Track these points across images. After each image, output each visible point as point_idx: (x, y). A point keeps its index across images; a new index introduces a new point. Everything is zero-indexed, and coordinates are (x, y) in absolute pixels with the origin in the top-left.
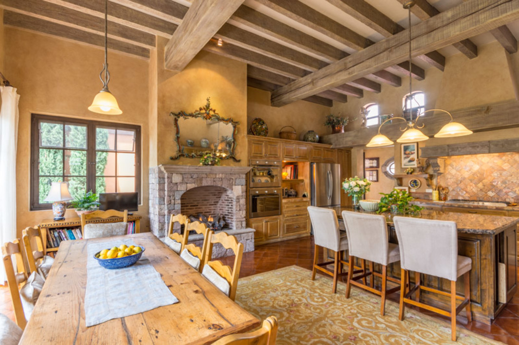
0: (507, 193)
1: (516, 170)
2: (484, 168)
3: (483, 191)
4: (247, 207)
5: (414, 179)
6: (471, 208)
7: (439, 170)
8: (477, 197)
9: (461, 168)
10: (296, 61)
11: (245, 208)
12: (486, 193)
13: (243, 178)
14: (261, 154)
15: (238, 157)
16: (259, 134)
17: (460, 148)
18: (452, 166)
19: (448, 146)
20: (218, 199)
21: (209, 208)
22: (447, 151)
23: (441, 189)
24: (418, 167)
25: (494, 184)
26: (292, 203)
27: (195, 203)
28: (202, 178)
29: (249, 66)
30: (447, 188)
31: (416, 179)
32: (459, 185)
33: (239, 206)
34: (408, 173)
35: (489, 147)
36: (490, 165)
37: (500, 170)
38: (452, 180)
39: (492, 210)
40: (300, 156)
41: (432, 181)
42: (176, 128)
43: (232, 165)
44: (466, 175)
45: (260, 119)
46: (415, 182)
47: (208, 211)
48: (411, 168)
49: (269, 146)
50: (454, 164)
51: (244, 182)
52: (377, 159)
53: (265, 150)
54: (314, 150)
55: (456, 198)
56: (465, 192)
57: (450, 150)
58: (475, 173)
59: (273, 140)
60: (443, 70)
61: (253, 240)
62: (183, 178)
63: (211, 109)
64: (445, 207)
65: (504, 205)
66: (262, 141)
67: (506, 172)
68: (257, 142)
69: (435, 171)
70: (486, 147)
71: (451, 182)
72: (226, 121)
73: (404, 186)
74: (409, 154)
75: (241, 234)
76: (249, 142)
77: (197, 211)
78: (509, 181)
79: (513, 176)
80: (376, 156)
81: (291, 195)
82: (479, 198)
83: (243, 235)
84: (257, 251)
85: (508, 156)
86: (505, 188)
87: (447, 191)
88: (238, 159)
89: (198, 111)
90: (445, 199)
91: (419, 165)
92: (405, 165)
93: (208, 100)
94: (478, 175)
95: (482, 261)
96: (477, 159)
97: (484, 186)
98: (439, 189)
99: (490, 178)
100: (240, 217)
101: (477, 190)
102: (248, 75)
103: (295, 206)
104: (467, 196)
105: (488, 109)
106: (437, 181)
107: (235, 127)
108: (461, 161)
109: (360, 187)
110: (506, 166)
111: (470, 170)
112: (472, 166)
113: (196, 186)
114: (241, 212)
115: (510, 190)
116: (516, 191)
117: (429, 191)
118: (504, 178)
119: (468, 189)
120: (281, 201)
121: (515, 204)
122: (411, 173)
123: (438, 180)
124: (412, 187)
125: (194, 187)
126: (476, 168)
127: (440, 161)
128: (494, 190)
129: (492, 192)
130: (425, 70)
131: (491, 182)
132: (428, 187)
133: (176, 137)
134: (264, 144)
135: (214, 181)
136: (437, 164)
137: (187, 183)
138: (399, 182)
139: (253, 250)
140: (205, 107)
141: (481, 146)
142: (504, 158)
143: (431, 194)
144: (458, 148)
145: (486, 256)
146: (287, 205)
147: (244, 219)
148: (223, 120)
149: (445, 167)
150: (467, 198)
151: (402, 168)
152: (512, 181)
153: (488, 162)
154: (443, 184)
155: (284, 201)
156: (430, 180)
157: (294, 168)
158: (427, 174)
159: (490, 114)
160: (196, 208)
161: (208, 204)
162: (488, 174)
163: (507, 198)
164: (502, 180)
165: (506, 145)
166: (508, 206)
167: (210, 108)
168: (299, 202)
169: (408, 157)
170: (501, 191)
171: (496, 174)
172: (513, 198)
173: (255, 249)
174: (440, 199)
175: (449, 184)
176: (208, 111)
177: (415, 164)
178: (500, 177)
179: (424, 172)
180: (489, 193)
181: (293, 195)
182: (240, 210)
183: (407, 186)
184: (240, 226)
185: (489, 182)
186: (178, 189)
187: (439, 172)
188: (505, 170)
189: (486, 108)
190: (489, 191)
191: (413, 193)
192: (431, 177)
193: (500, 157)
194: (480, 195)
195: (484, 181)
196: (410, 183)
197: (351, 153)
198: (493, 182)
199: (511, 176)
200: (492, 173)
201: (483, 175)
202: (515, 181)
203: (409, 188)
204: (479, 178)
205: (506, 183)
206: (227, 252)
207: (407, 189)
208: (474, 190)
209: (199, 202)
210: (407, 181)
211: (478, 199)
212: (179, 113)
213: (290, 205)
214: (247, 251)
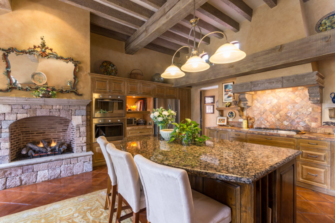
0: (298, 123)
1: (306, 103)
2: (281, 101)
3: (280, 121)
4: (87, 134)
5: (231, 111)
6: (267, 135)
7: (247, 104)
8: (275, 126)
9: (263, 102)
10: (125, 7)
11: (86, 135)
12: (282, 122)
13: (83, 109)
14: (106, 90)
15: (80, 91)
16: (110, 74)
17: (260, 83)
18: (257, 100)
19: (251, 82)
20: (66, 127)
21: (58, 134)
22: (250, 87)
23: (249, 119)
24: (233, 102)
25: (289, 115)
26: (135, 130)
27: (41, 131)
28: (36, 109)
29: (92, 15)
30: (254, 118)
31: (232, 111)
32: (262, 116)
33: (79, 133)
34: (226, 106)
35: (282, 82)
36: (286, 99)
37: (293, 103)
38: (257, 111)
39: (284, 138)
40: (144, 93)
41: (244, 112)
42: (5, 63)
43: (74, 98)
44: (268, 107)
45: (110, 62)
46: (232, 113)
47: (57, 137)
48: (229, 102)
49: (113, 83)
50: (259, 98)
51: (84, 112)
52: (213, 97)
53: (110, 87)
54: (157, 88)
55: (260, 127)
56: (266, 122)
57: (252, 86)
58: (274, 106)
59: (117, 78)
60: (250, 21)
61: (91, 162)
62: (12, 109)
63: (47, 48)
64: (248, 134)
65: (293, 133)
66: (107, 79)
67: (298, 104)
68: (100, 80)
69: (245, 104)
70: (280, 82)
71: (257, 113)
72: (66, 59)
73: (225, 117)
74: (228, 91)
75: (78, 157)
76: (93, 79)
77: (44, 137)
78: (300, 112)
79: (303, 108)
80: (212, 95)
81: (140, 124)
82: (277, 126)
83: (80, 158)
84: (95, 172)
85: (299, 91)
86: (296, 118)
87: (253, 121)
88: (80, 93)
89: (31, 49)
90: (252, 127)
91: (234, 100)
92: (225, 100)
93: (42, 39)
94: (277, 107)
95: (242, 214)
96: (276, 94)
97: (281, 116)
98: (248, 119)
99: (285, 110)
100: (80, 142)
101: (276, 120)
102: (90, 22)
103: (139, 132)
104: (267, 125)
105: (281, 47)
106: (246, 113)
107: (76, 65)
108: (264, 96)
109: (163, 117)
110: (298, 100)
111: (270, 104)
112: (272, 100)
113: (28, 116)
114: (81, 138)
115: (301, 120)
116: (305, 121)
117: (241, 120)
118: (296, 110)
119: (269, 119)
120: (125, 128)
121: (304, 132)
122: (229, 106)
123: (248, 112)
124: (230, 117)
125: (26, 117)
126: (275, 101)
127: (247, 96)
128: (288, 120)
129: (287, 121)
130: (240, 24)
131: (286, 113)
132: (240, 117)
133: (6, 71)
134: (108, 81)
135: (50, 112)
136: (246, 98)
137: (17, 113)
138: (221, 114)
139: (92, 170)
140: (40, 46)
141: (276, 82)
142: (297, 93)
143: (242, 122)
144: (258, 84)
145: (246, 208)
146: (131, 132)
147: (85, 144)
148: (61, 58)
149: (252, 101)
150: (268, 127)
151: (223, 102)
152: (302, 112)
153: (284, 97)
154: (251, 116)
155: (128, 128)
156: (241, 111)
157: (143, 102)
158: (239, 106)
159: (283, 51)
160: (43, 135)
161: (57, 131)
162: (284, 106)
163: (298, 127)
164: (294, 111)
165: (296, 79)
166: (298, 134)
167: (46, 46)
168: (143, 129)
169: (227, 94)
170: (293, 120)
171: (290, 107)
172: (302, 127)
173: (93, 170)
174: (248, 127)
175: (255, 115)
176: (43, 50)
177: (231, 100)
178: (293, 109)
179: (237, 105)
180: (284, 122)
181: (142, 124)
182: (80, 137)
183: (226, 117)
184: (80, 150)
185: (284, 113)
186: (6, 119)
187: (247, 105)
188: (297, 103)
189: (280, 47)
190: (284, 121)
191: (230, 122)
192: (242, 109)
193: (293, 92)
194: (278, 124)
195: (280, 112)
196: (229, 114)
197: (190, 92)
198: (288, 113)
199: (302, 108)
200: (287, 105)
201: (280, 107)
202: (305, 113)
203: (228, 118)
204: (277, 110)
205: (298, 114)
206: (62, 174)
207: (226, 118)
208: (273, 120)
209: (45, 130)
210: (226, 113)
211: (276, 128)
212: (9, 49)
213: (134, 132)
214: (84, 171)
